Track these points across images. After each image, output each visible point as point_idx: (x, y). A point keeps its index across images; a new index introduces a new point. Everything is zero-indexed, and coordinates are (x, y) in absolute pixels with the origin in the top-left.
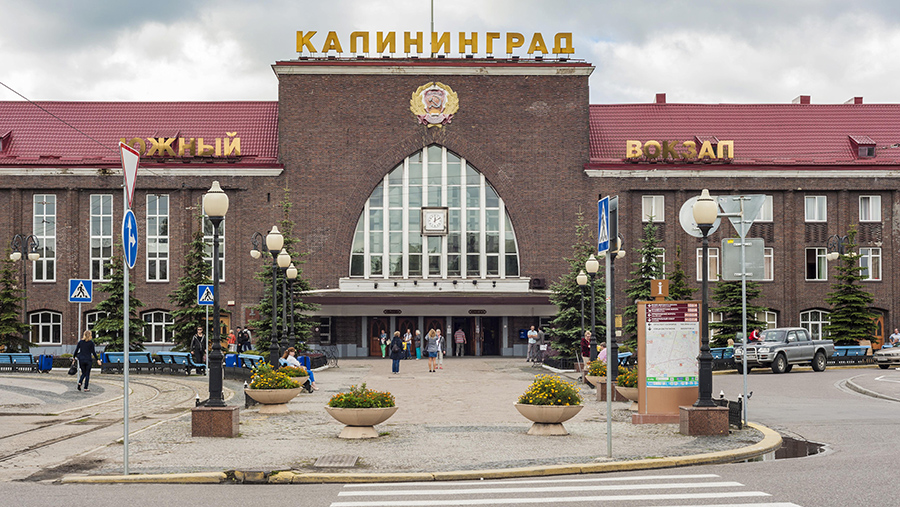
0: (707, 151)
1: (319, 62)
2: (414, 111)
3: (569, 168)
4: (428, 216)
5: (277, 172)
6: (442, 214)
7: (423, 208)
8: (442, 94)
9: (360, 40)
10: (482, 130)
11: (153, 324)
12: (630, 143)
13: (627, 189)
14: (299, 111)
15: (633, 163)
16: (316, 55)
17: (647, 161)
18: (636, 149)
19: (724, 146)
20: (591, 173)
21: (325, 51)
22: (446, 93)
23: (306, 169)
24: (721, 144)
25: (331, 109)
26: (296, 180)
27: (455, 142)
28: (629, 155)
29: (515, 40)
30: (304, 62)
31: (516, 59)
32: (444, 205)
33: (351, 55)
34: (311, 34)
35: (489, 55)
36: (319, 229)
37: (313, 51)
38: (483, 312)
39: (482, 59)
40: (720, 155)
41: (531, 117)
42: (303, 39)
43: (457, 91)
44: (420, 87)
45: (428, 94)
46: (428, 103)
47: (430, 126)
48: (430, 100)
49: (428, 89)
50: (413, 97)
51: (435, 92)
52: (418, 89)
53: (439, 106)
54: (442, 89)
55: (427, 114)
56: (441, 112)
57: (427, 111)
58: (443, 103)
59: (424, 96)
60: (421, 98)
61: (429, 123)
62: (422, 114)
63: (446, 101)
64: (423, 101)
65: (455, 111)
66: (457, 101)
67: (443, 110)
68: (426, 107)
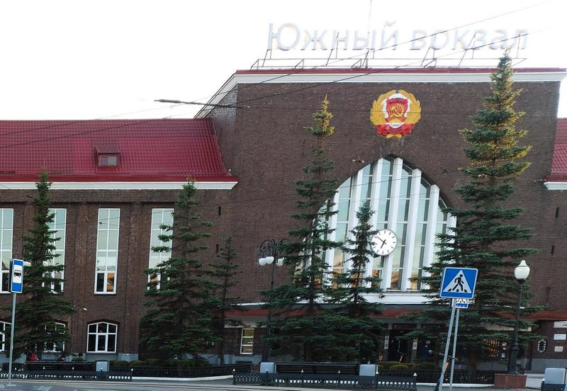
2: (374, 121)
5: (229, 185)
8: (404, 102)
11: (97, 334)
20: (552, 185)
22: (410, 102)
23: (259, 182)
26: (249, 192)
43: (419, 99)
44: (382, 95)
45: (391, 103)
46: (389, 112)
47: (389, 136)
48: (393, 109)
49: (390, 98)
50: (374, 106)
51: (398, 101)
52: (380, 98)
53: (400, 115)
54: (405, 98)
55: (387, 124)
56: (402, 121)
57: (387, 120)
58: (404, 112)
59: (386, 104)
60: (382, 107)
61: (388, 133)
62: (382, 123)
63: (408, 110)
64: (384, 109)
65: (417, 120)
66: (419, 110)
67: (403, 119)
68: (387, 116)
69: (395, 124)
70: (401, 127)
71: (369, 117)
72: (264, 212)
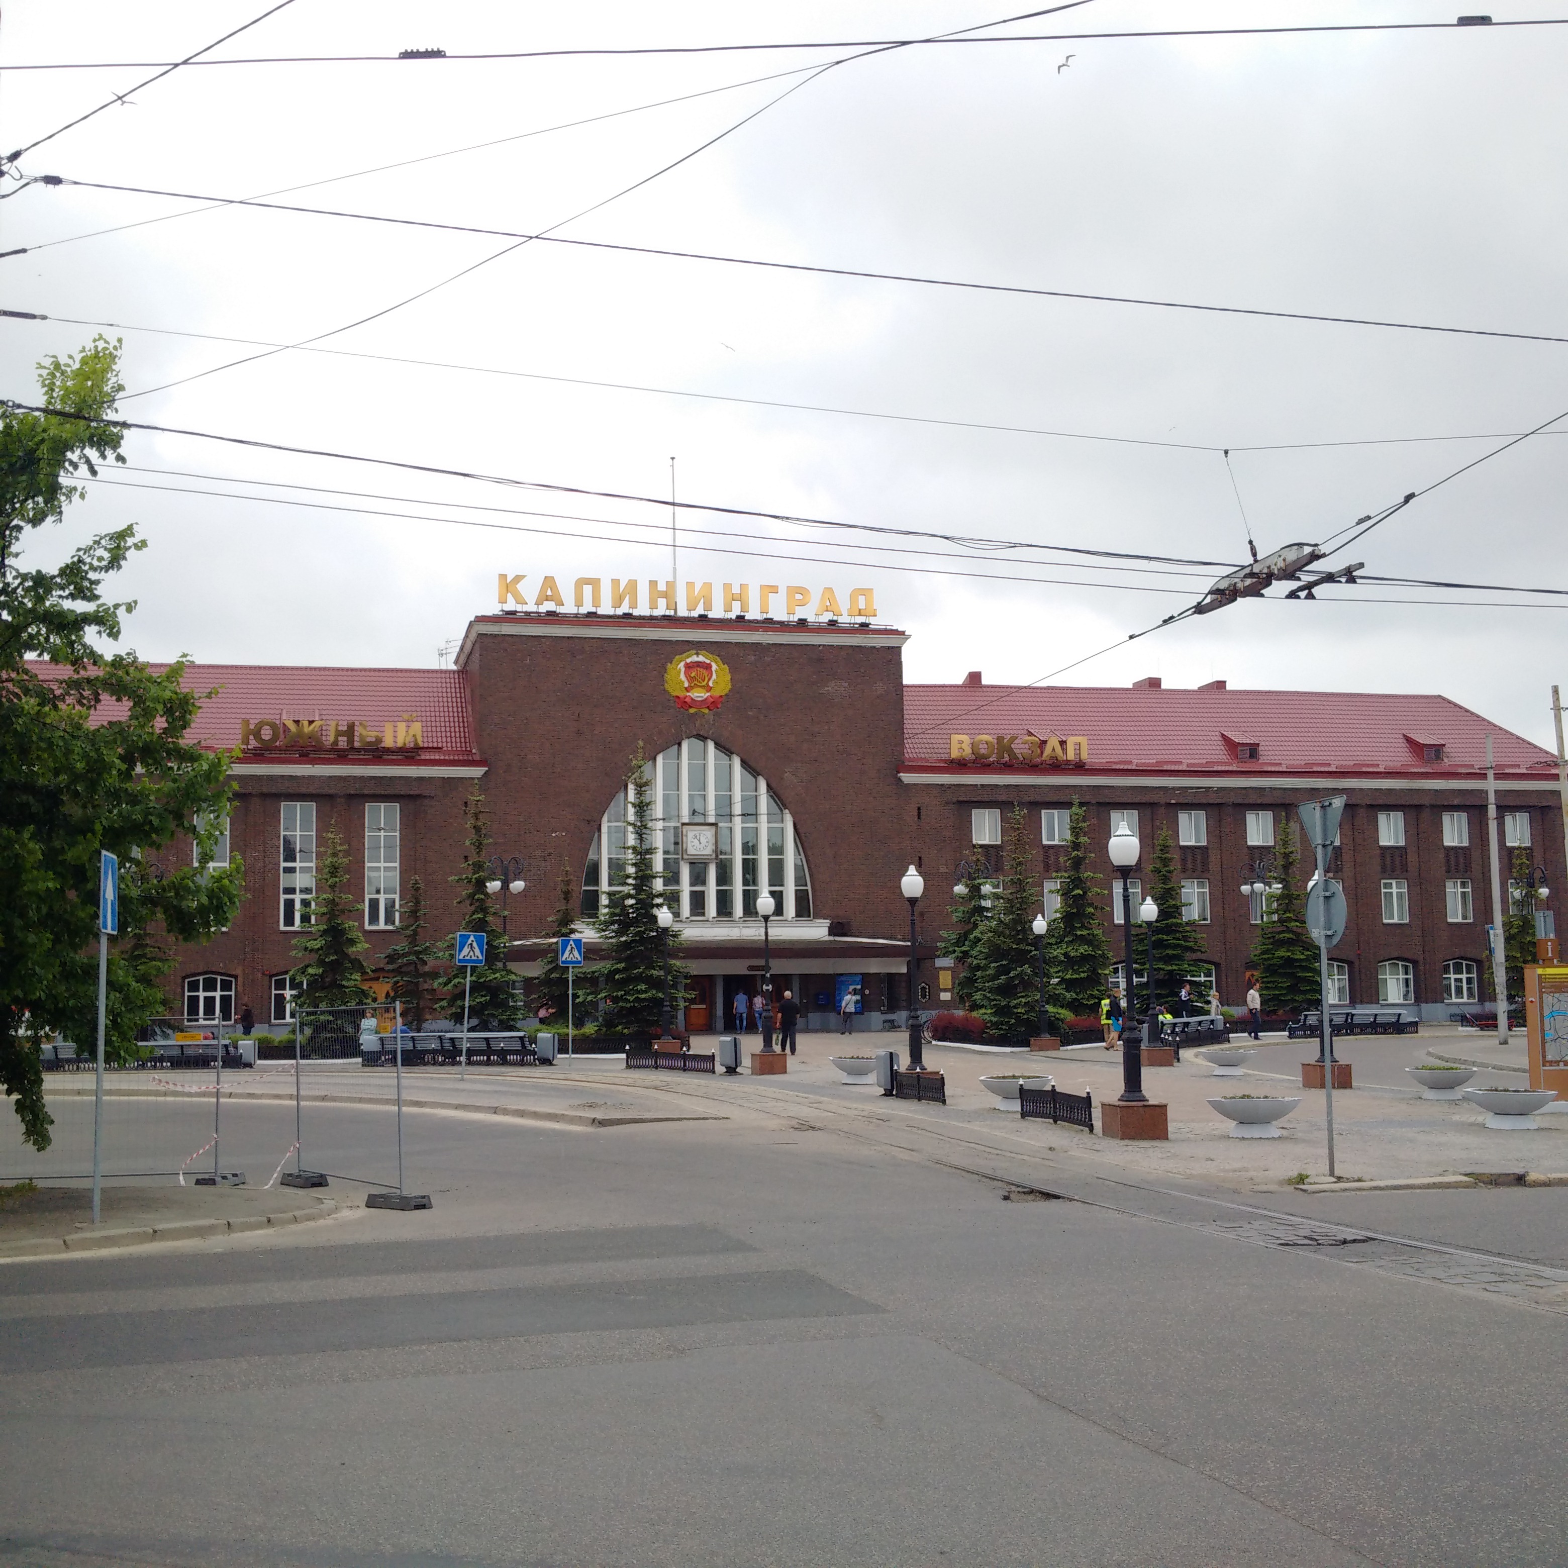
0: (1054, 750)
1: (530, 618)
2: (670, 690)
3: (878, 770)
4: (691, 835)
5: (477, 772)
6: (707, 835)
7: (683, 824)
8: (708, 667)
9: (588, 590)
10: (762, 718)
12: (956, 738)
13: (955, 799)
14: (511, 686)
15: (959, 765)
16: (526, 608)
17: (978, 764)
18: (963, 746)
19: (1076, 744)
20: (907, 778)
21: (538, 603)
22: (714, 667)
23: (520, 768)
24: (1071, 741)
25: (554, 684)
26: (506, 782)
27: (725, 734)
28: (955, 754)
29: (799, 597)
30: (510, 616)
31: (802, 622)
32: (712, 820)
33: (574, 610)
34: (518, 578)
35: (765, 616)
37: (520, 601)
39: (757, 621)
40: (1071, 755)
41: (827, 701)
42: (508, 585)
43: (728, 664)
44: (677, 657)
45: (689, 667)
46: (690, 679)
47: (692, 711)
48: (693, 675)
49: (688, 661)
50: (668, 671)
51: (698, 664)
52: (675, 660)
53: (704, 684)
54: (708, 661)
55: (688, 694)
56: (708, 691)
57: (687, 690)
58: (709, 680)
59: (683, 670)
60: (679, 672)
61: (691, 707)
62: (681, 694)
63: (714, 676)
64: (682, 677)
65: (726, 691)
66: (728, 677)
67: (709, 689)
68: (686, 685)
69: (699, 695)
70: (706, 699)
71: (663, 685)
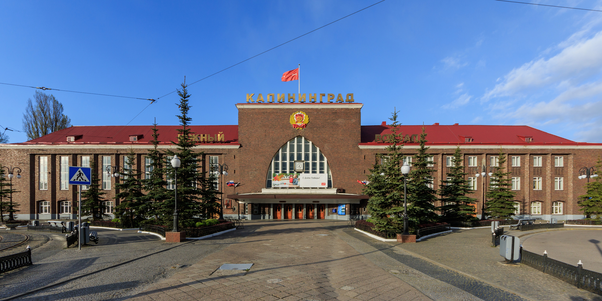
0: (407, 138)
2: (291, 123)
4: (297, 164)
5: (237, 147)
6: (301, 164)
7: (295, 161)
8: (302, 116)
9: (271, 97)
10: (318, 130)
12: (376, 135)
13: (376, 153)
14: (247, 123)
15: (378, 143)
17: (383, 143)
19: (414, 137)
20: (361, 147)
22: (304, 116)
23: (249, 146)
25: (259, 122)
26: (245, 150)
27: (307, 135)
28: (376, 140)
31: (332, 103)
32: (303, 160)
36: (254, 169)
38: (318, 202)
40: (413, 140)
41: (337, 125)
43: (307, 114)
45: (297, 116)
48: (298, 118)
49: (297, 114)
50: (291, 117)
51: (299, 115)
52: (293, 114)
53: (301, 120)
54: (302, 114)
56: (302, 123)
59: (295, 116)
61: (297, 128)
62: (295, 123)
63: (304, 118)
64: (295, 119)
65: (307, 123)
66: (308, 118)
68: (296, 121)
69: (300, 124)
70: (302, 125)
72: (252, 157)
